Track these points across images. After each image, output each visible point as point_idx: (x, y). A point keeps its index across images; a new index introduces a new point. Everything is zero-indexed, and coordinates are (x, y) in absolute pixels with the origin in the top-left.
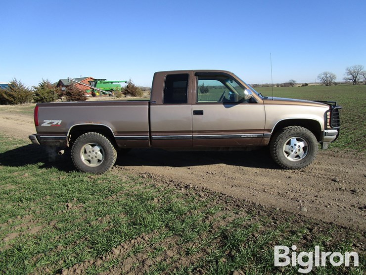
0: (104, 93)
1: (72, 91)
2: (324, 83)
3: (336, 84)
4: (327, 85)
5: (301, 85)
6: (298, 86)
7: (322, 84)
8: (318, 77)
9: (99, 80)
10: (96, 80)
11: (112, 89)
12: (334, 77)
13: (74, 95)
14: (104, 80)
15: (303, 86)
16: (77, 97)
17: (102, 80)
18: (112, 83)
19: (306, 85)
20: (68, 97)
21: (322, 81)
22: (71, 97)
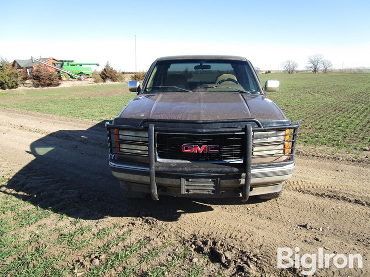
0: (71, 77)
1: (41, 74)
2: (287, 71)
3: (297, 72)
4: (290, 73)
5: (264, 72)
6: (261, 73)
7: (285, 72)
8: (282, 64)
9: (65, 61)
10: (62, 61)
11: (81, 73)
12: (296, 65)
13: (43, 79)
14: (72, 61)
15: (266, 73)
16: (48, 82)
17: (69, 61)
18: (81, 65)
19: (269, 72)
20: (35, 81)
21: (285, 69)
22: (40, 81)
